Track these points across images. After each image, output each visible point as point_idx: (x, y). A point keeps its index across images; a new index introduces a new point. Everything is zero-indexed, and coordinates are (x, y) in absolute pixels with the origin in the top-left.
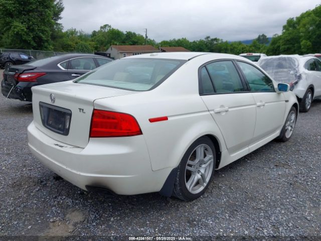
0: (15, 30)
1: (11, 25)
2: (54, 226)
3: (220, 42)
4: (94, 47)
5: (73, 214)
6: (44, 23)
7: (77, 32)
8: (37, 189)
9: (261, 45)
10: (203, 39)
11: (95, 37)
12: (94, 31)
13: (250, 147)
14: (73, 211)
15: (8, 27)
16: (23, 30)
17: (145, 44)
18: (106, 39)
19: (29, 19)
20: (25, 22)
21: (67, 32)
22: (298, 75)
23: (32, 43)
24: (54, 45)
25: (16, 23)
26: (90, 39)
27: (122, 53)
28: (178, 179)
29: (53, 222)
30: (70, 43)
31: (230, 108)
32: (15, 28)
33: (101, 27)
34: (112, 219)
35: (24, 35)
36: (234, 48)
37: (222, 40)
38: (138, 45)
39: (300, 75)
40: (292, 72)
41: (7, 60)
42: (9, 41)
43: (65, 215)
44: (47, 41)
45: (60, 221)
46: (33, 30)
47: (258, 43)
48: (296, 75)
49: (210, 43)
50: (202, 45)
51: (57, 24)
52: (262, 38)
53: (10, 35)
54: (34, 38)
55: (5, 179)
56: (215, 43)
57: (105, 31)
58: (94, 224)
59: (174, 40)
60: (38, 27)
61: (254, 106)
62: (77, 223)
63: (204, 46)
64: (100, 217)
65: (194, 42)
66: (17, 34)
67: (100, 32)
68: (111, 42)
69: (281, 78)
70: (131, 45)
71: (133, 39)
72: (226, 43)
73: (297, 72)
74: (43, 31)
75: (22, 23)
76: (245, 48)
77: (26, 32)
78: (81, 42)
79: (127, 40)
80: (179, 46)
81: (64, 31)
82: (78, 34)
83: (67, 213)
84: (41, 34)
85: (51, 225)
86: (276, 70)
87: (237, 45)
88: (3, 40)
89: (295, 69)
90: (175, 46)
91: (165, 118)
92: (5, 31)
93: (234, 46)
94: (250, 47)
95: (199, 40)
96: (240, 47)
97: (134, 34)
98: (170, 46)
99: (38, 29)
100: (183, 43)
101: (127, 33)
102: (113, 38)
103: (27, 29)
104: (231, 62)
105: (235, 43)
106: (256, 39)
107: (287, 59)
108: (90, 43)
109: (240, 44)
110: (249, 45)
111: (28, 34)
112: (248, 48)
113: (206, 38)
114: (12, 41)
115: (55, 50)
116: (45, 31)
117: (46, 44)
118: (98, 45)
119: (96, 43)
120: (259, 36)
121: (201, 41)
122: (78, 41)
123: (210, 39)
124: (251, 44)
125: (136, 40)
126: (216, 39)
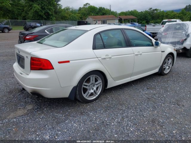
0: (35, 9)
1: (32, 6)
2: (19, 110)
3: (159, 11)
4: (80, 17)
5: (29, 106)
6: (50, 4)
7: (70, 9)
8: (18, 94)
9: (187, 12)
10: (148, 10)
11: (80, 11)
12: (80, 8)
13: (131, 78)
14: (30, 104)
15: (31, 7)
16: (39, 9)
17: (109, 15)
18: (86, 12)
19: (42, 3)
20: (40, 4)
21: (64, 9)
22: (187, 34)
23: (44, 16)
24: (56, 17)
25: (35, 5)
26: (78, 12)
27: (95, 20)
28: (78, 92)
29: (20, 109)
30: (66, 15)
31: (112, 56)
32: (34, 8)
33: (84, 5)
34: (45, 109)
35: (39, 12)
36: (168, 15)
37: (160, 10)
38: (106, 15)
39: (189, 34)
40: (184, 33)
41: (29, 27)
42: (32, 15)
43: (25, 106)
44: (52, 15)
45: (23, 108)
46: (44, 9)
47: (185, 11)
48: (186, 34)
49: (152, 12)
50: (147, 14)
51: (58, 4)
52: (188, 7)
53: (32, 12)
54: (45, 14)
55: (7, 89)
56: (155, 12)
57: (86, 7)
58: (36, 111)
59: (129, 11)
60: (47, 7)
61: (133, 55)
62: (29, 110)
63: (148, 14)
64: (40, 108)
65: (142, 12)
66: (36, 11)
67: (84, 8)
68: (89, 14)
69: (177, 36)
70: (102, 15)
71: (103, 12)
72: (163, 12)
73: (186, 33)
74: (50, 9)
75: (38, 5)
76: (176, 15)
77: (40, 10)
78: (72, 14)
79: (99, 12)
80: (131, 15)
81: (62, 8)
82: (71, 10)
83: (27, 105)
84: (49, 11)
85: (18, 109)
86: (175, 31)
87: (171, 13)
88: (29, 15)
89: (185, 31)
90: (129, 15)
91: (68, 62)
92: (30, 10)
93: (168, 13)
94: (179, 14)
95: (145, 11)
96: (173, 14)
97: (104, 8)
98: (126, 15)
99: (47, 8)
100: (134, 13)
101: (100, 8)
102: (91, 12)
103: (41, 8)
104: (120, 30)
105: (169, 11)
106: (184, 8)
107: (181, 24)
108: (77, 15)
109: (172, 12)
110: (179, 13)
111: (41, 11)
112: (177, 15)
113: (149, 9)
114: (33, 15)
115: (57, 20)
116: (51, 9)
117: (51, 17)
118: (82, 16)
119: (81, 15)
120: (187, 6)
121: (146, 11)
122: (71, 14)
123: (152, 10)
124: (181, 12)
125: (105, 12)
126: (156, 10)
